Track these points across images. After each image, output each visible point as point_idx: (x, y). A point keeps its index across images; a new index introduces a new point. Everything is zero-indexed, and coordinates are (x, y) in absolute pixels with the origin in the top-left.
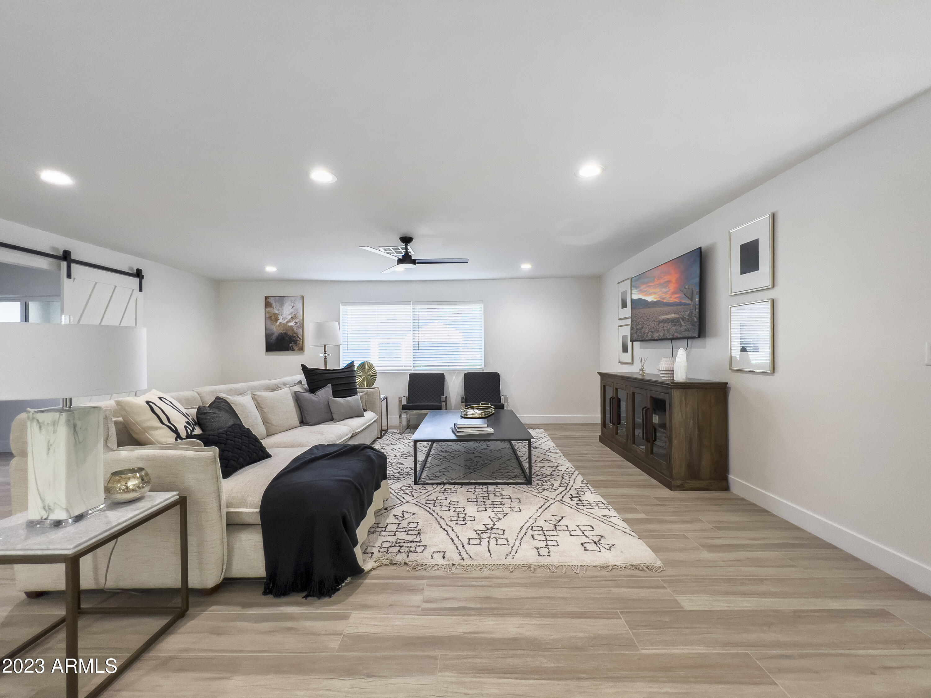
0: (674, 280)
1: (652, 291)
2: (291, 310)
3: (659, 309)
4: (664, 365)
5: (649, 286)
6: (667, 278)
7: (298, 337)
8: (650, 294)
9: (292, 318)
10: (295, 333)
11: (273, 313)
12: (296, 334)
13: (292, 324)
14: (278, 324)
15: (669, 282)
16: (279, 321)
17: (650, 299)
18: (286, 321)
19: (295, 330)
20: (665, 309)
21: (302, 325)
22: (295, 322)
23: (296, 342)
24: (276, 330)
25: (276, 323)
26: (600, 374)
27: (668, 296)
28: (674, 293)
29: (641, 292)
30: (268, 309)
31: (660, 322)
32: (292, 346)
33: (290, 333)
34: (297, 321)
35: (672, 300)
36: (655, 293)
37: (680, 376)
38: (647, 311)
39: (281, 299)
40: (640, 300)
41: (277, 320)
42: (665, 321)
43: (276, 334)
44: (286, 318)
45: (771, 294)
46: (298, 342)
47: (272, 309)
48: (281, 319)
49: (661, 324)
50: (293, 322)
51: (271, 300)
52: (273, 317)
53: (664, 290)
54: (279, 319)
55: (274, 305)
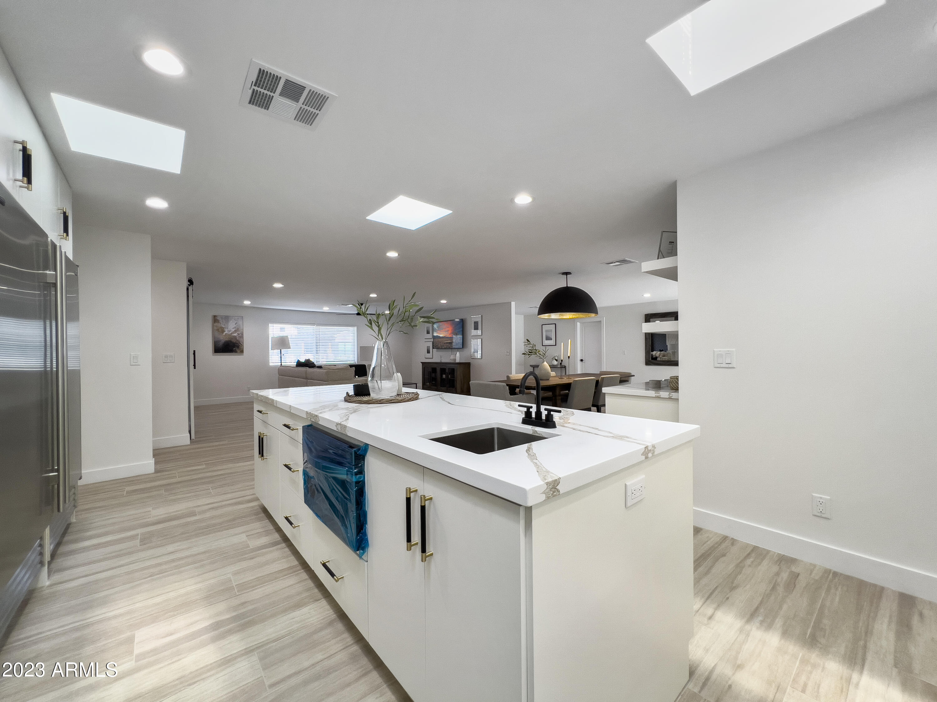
0: (450, 330)
1: (442, 333)
2: (235, 326)
3: (445, 339)
4: (452, 357)
5: (441, 331)
6: (448, 329)
7: (240, 344)
8: (441, 334)
9: (235, 331)
10: (237, 341)
11: (220, 327)
12: (239, 341)
13: (235, 335)
14: (224, 334)
15: (448, 330)
16: (225, 333)
17: (441, 336)
18: (231, 332)
19: (238, 339)
20: (447, 339)
21: (242, 336)
22: (238, 334)
23: (238, 347)
24: (223, 338)
25: (223, 334)
26: (421, 362)
27: (448, 335)
28: (450, 334)
29: (438, 333)
30: (216, 324)
31: (445, 343)
32: (235, 349)
33: (234, 341)
34: (239, 333)
35: (449, 336)
36: (443, 334)
37: (458, 361)
38: (440, 340)
39: (227, 318)
40: (437, 336)
41: (223, 331)
42: (447, 343)
43: (223, 341)
44: (230, 331)
45: (481, 337)
46: (240, 347)
47: (219, 324)
48: (227, 331)
49: (445, 344)
50: (236, 334)
51: (218, 318)
52: (220, 330)
53: (447, 333)
54: (225, 331)
55: (221, 321)
